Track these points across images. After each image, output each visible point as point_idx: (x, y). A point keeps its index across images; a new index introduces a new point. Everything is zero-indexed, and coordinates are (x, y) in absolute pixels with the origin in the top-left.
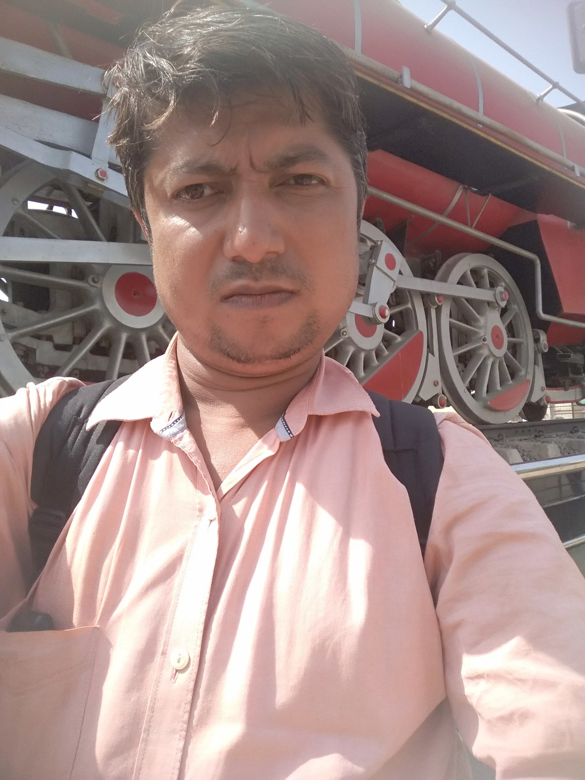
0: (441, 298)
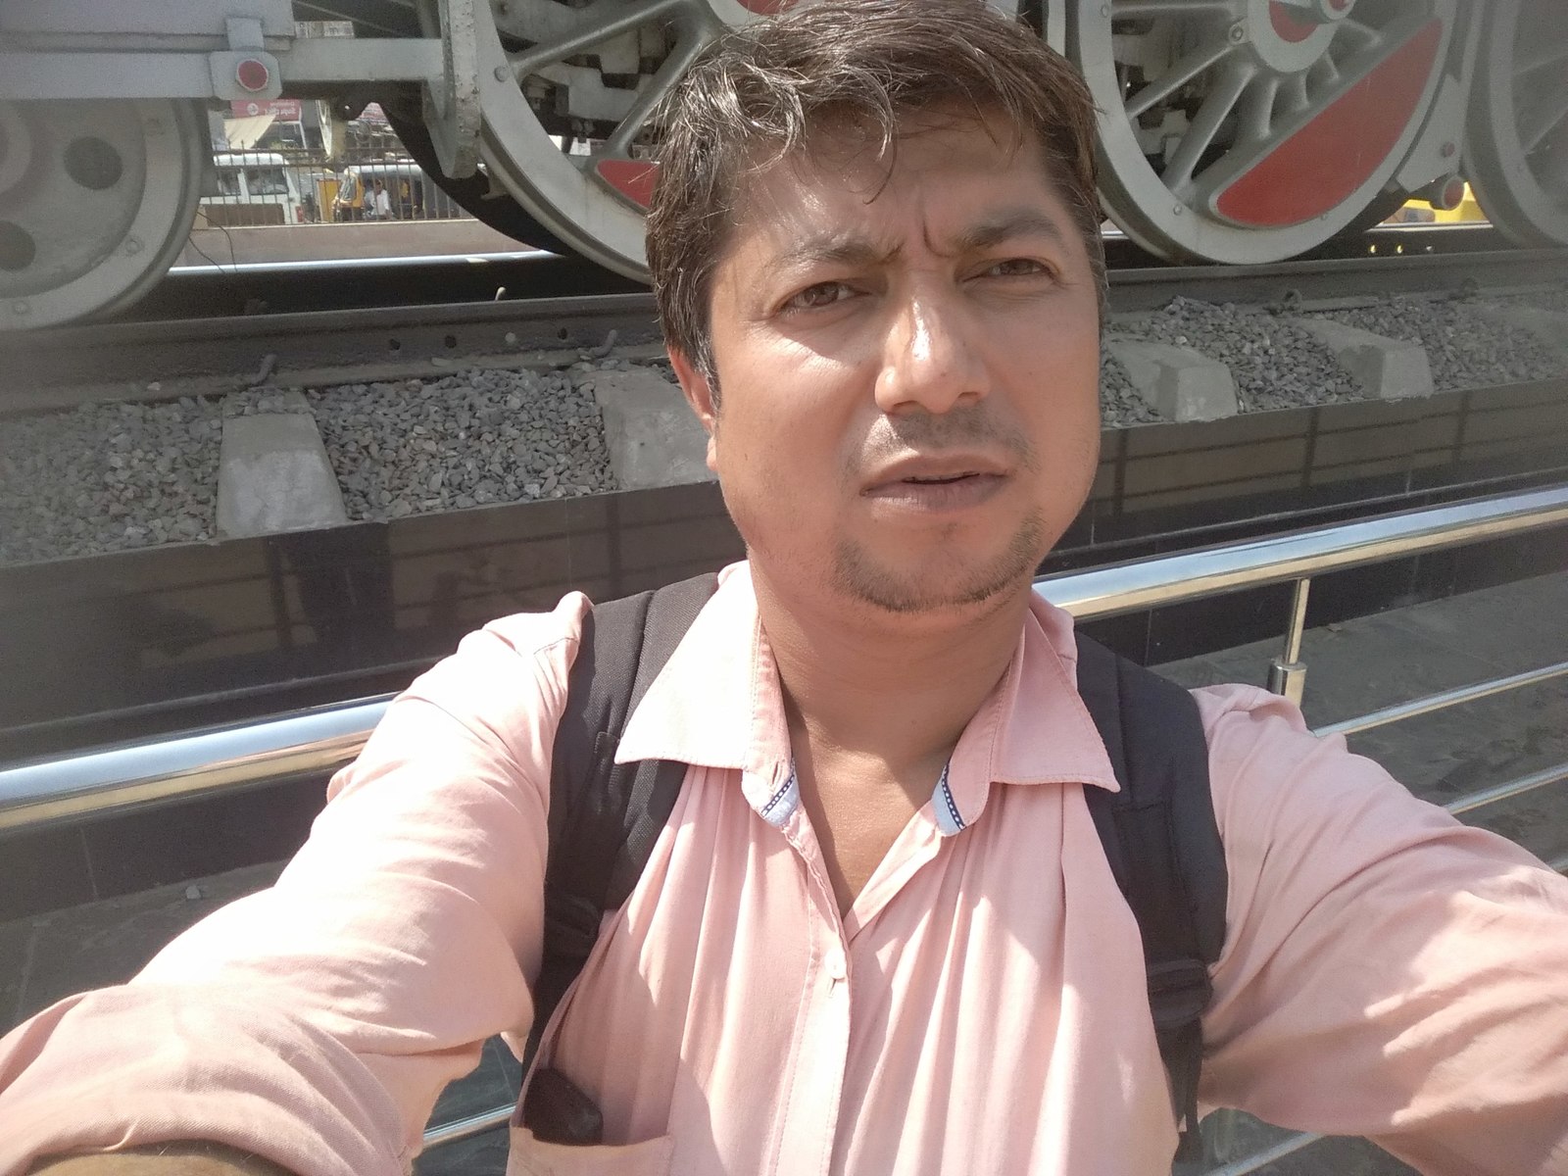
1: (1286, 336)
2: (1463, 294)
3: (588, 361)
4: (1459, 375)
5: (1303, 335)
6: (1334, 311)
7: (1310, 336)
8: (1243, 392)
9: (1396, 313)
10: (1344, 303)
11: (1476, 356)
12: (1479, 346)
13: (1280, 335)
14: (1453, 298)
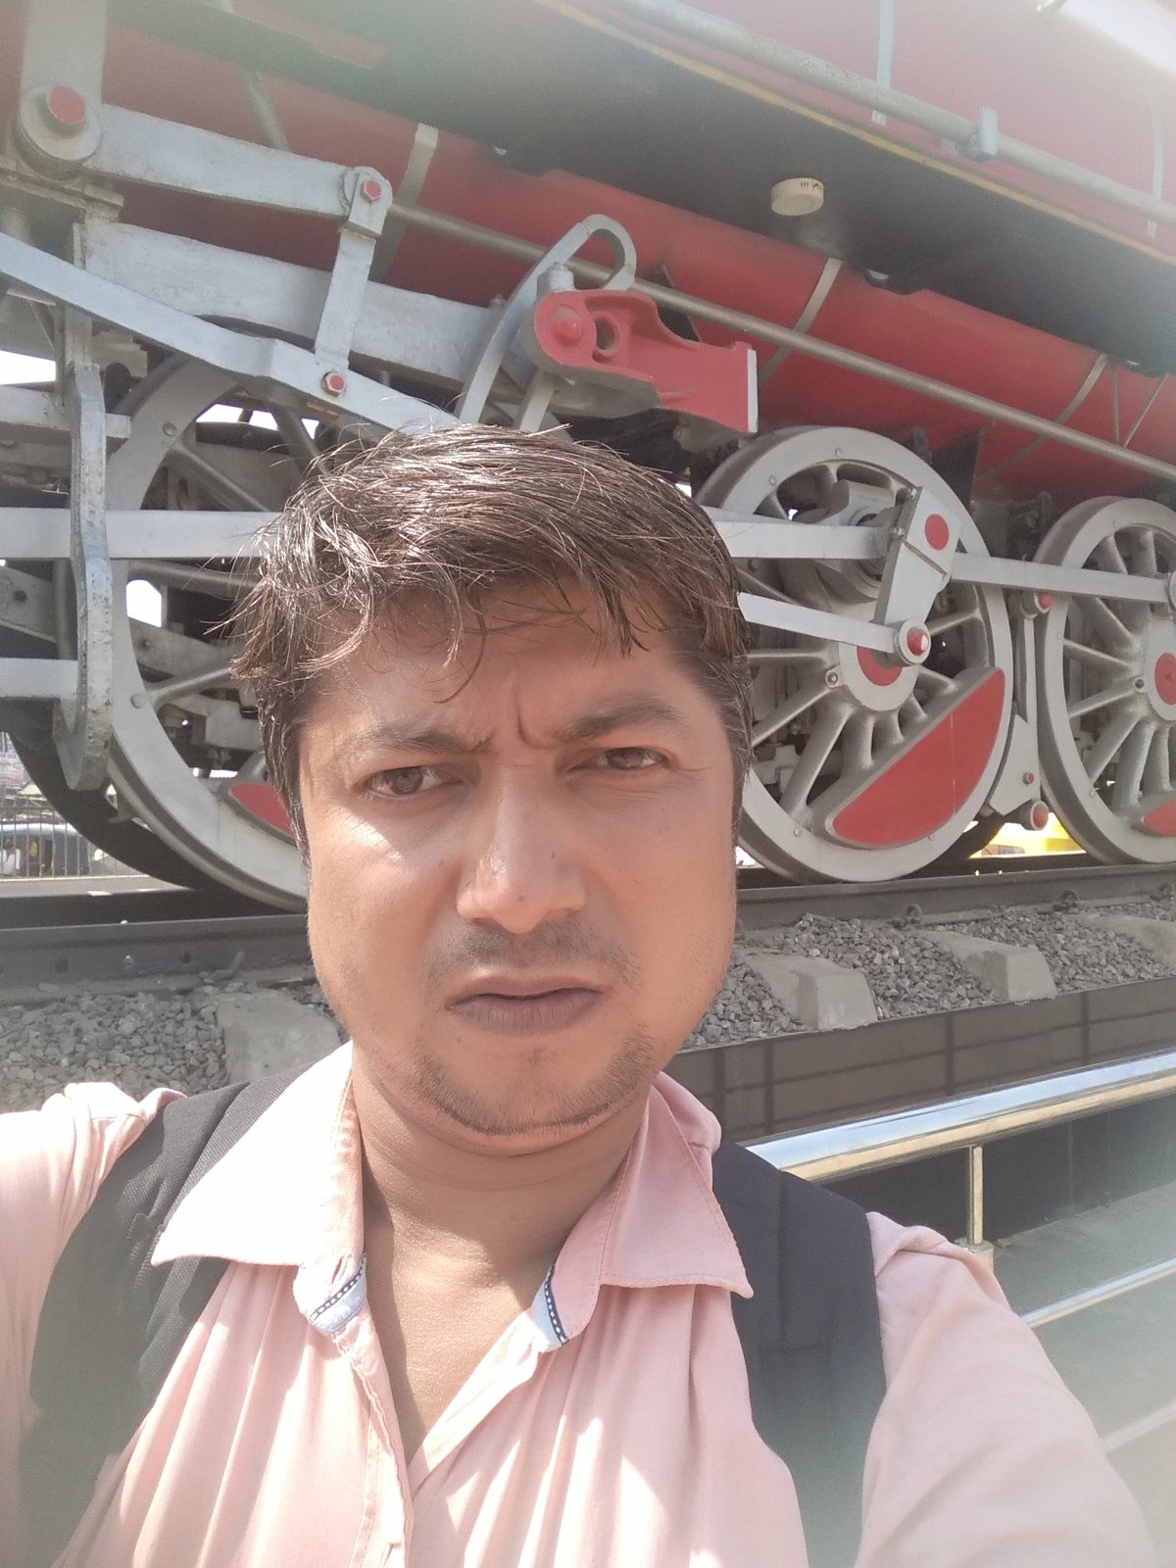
0: (1047, 599)
1: (912, 947)
2: (1065, 905)
3: (212, 984)
4: (1078, 977)
5: (929, 944)
6: (953, 923)
7: (935, 945)
8: (880, 1000)
9: (1009, 924)
10: (961, 916)
11: (1088, 960)
12: (1089, 950)
13: (906, 945)
14: (1057, 909)
